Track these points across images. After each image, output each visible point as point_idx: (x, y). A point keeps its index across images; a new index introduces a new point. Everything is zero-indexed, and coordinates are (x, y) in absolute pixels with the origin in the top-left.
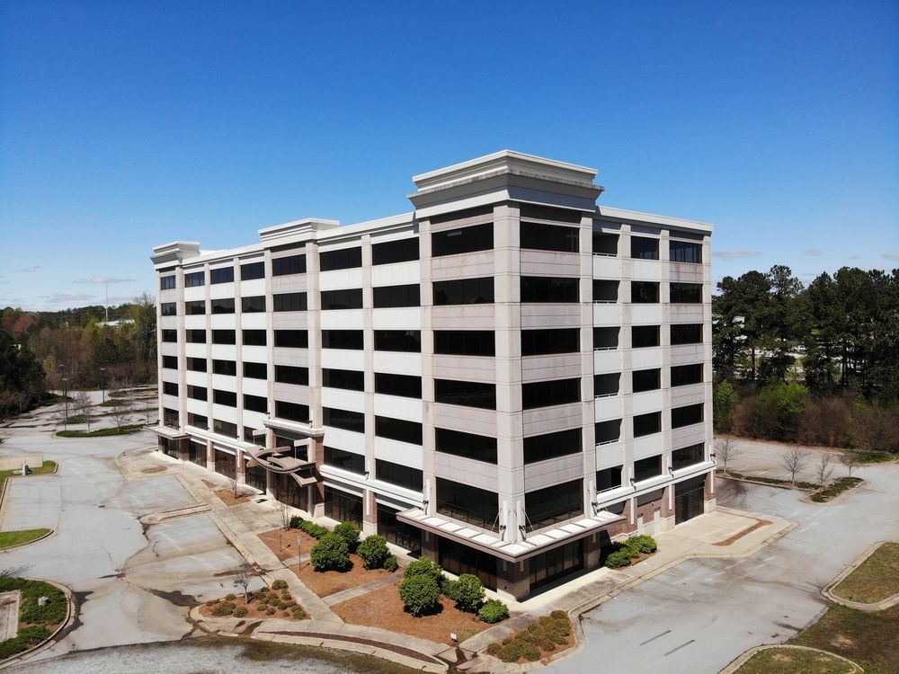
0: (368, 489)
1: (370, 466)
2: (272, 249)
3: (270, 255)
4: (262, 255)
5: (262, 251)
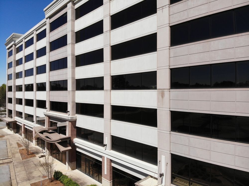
0: (106, 156)
1: (107, 140)
2: (50, 17)
3: (49, 21)
4: (45, 24)
5: (46, 21)
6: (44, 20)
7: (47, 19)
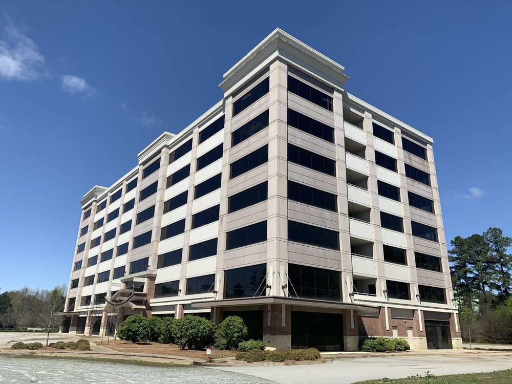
0: (179, 303)
2: (144, 164)
3: (142, 168)
4: (136, 172)
5: (138, 169)
6: (138, 167)
7: (140, 165)
